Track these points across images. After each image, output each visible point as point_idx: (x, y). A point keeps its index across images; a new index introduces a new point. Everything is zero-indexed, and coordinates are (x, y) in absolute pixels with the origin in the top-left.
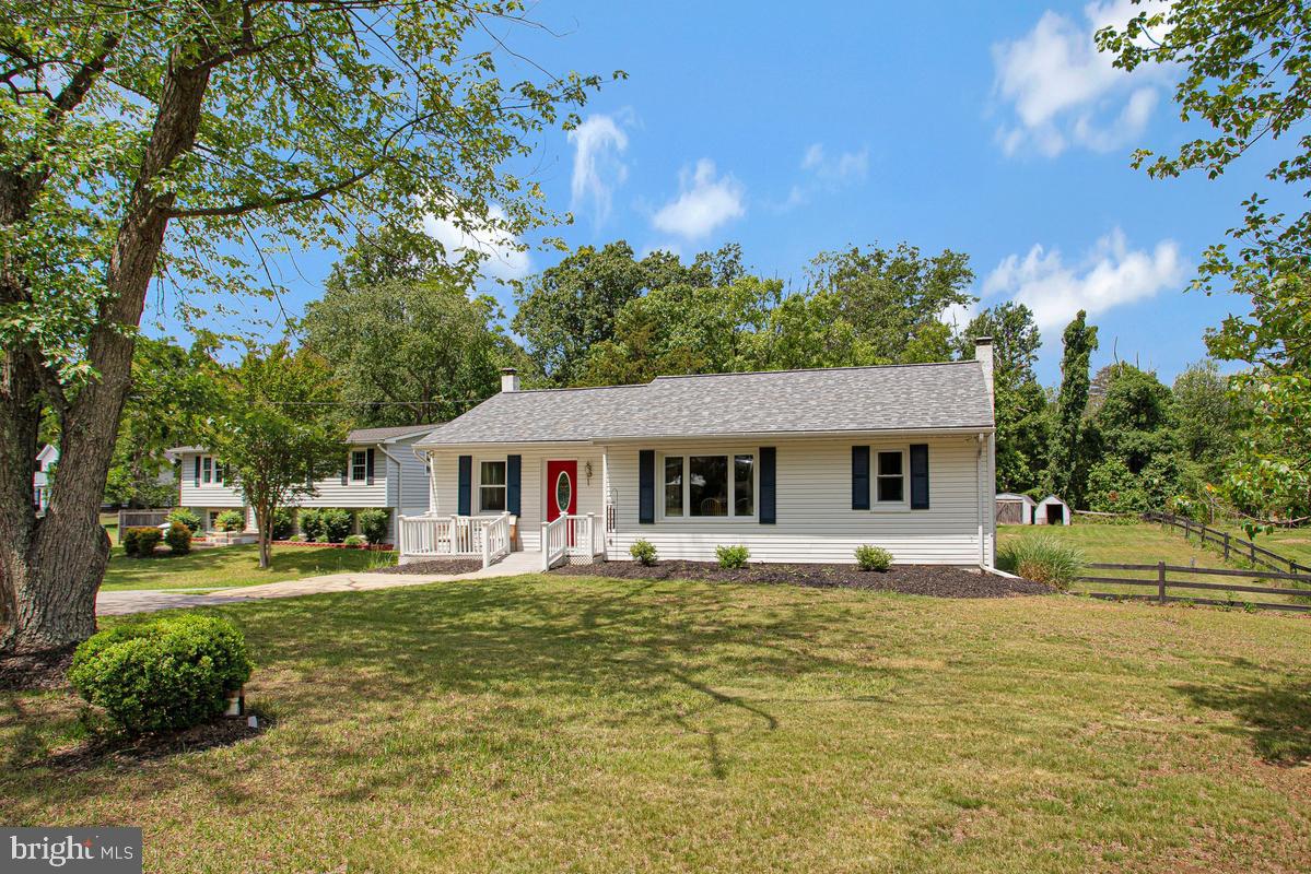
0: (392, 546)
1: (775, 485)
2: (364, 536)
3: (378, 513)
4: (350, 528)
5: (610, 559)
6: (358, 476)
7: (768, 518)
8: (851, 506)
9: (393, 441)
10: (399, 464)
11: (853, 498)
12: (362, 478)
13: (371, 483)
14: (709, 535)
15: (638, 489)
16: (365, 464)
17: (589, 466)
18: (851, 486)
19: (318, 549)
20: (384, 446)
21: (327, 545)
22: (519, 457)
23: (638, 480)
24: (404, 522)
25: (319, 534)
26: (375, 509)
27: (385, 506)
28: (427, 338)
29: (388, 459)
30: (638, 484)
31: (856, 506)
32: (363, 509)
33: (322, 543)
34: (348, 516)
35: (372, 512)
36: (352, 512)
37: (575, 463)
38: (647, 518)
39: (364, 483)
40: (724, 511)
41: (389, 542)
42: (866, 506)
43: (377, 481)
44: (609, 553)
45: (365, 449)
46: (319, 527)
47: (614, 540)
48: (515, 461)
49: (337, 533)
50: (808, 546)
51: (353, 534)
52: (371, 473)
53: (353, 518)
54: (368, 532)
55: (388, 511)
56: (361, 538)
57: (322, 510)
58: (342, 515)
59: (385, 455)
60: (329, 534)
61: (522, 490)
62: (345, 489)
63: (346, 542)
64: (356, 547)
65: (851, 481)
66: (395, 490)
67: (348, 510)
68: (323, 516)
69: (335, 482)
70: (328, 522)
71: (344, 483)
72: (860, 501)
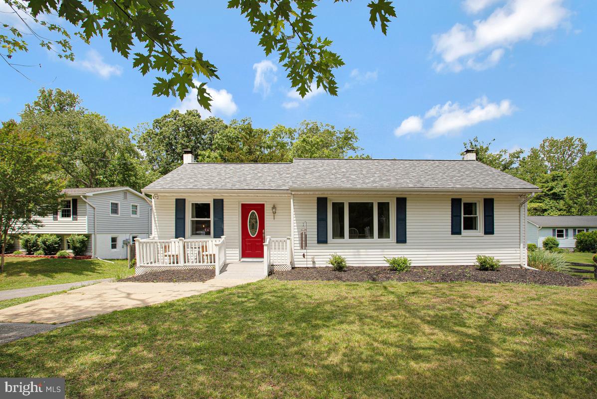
0: (91, 256)
1: (406, 220)
2: (71, 251)
3: (81, 237)
4: (60, 245)
5: (296, 266)
6: (66, 214)
7: (402, 239)
8: (450, 233)
9: (91, 194)
10: (94, 208)
11: (452, 228)
12: (69, 216)
13: (75, 219)
14: (364, 250)
15: (316, 222)
16: (71, 208)
17: (274, 207)
18: (450, 221)
19: (37, 259)
20: (85, 197)
21: (43, 257)
22: (222, 200)
23: (316, 216)
24: (140, 243)
25: (36, 250)
26: (79, 235)
27: (86, 233)
28: (95, 145)
29: (87, 205)
30: (316, 219)
31: (453, 233)
32: (70, 235)
33: (39, 255)
34: (58, 239)
35: (77, 237)
36: (61, 237)
37: (262, 206)
38: (322, 239)
39: (71, 219)
40: (372, 236)
41: (88, 254)
42: (460, 233)
43: (79, 218)
44: (295, 263)
45: (71, 199)
46: (38, 246)
47: (305, 254)
48: (219, 204)
49: (50, 249)
50: (426, 256)
51: (62, 250)
52: (75, 213)
53: (61, 240)
54: (74, 248)
55: (88, 236)
56: (70, 252)
57: (39, 235)
58: (53, 239)
59: (85, 202)
60: (44, 249)
61: (224, 222)
62: (56, 223)
63: (58, 254)
64: (65, 257)
65: (450, 219)
66: (92, 224)
67: (58, 236)
68: (40, 240)
69: (50, 218)
70: (44, 243)
71: (55, 219)
72: (456, 231)
